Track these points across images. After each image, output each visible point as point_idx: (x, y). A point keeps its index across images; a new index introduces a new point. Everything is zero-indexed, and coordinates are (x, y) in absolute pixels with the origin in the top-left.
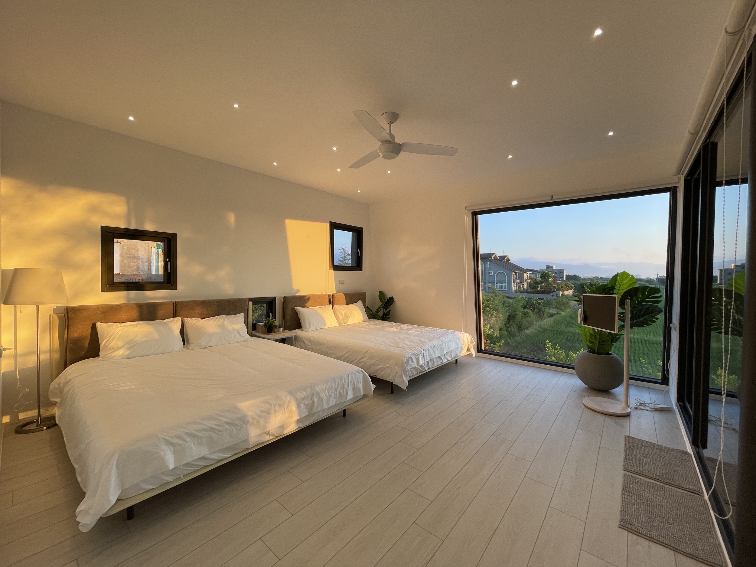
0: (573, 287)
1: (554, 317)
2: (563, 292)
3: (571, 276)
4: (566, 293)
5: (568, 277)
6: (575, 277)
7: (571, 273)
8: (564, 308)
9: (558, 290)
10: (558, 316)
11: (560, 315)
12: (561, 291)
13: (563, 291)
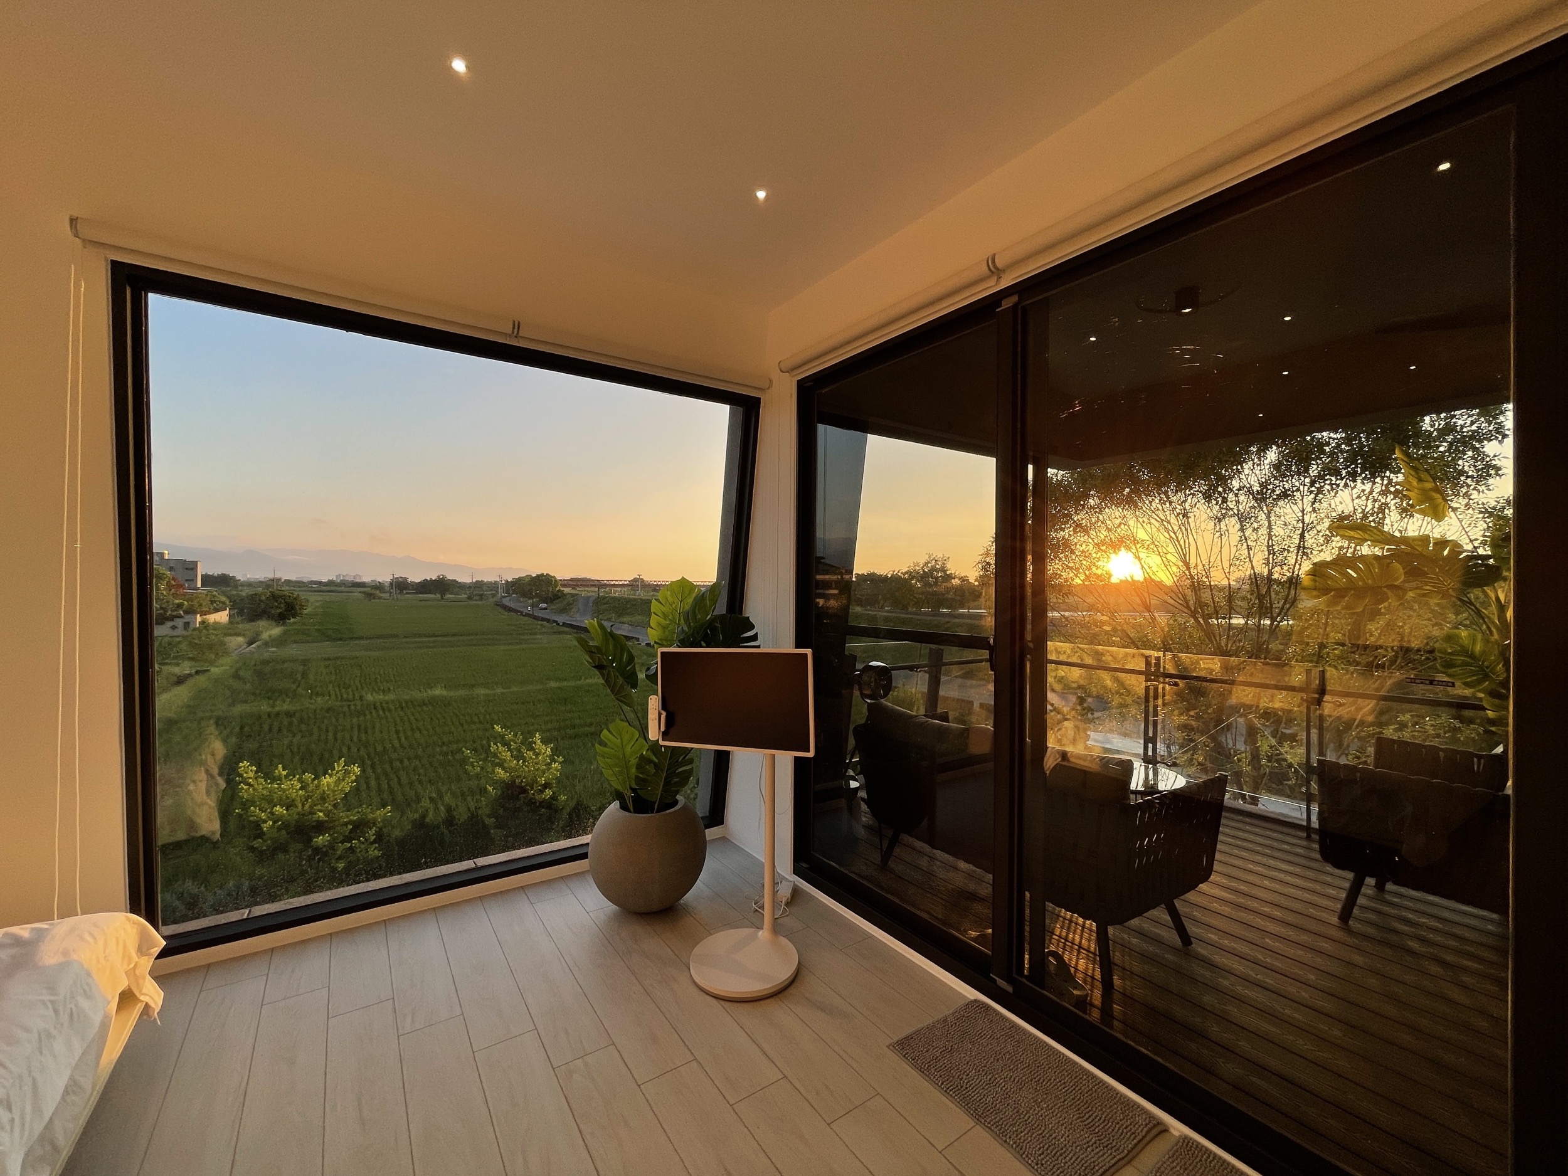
0: (228, 603)
1: (190, 682)
2: (205, 617)
3: (212, 576)
4: (213, 618)
5: (207, 580)
6: (223, 581)
7: (215, 571)
8: (213, 656)
9: (191, 611)
10: (201, 678)
11: (207, 674)
12: (198, 615)
13: (203, 614)
